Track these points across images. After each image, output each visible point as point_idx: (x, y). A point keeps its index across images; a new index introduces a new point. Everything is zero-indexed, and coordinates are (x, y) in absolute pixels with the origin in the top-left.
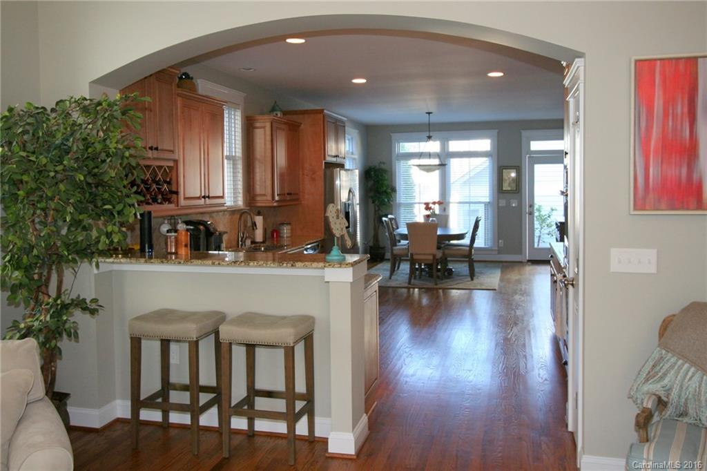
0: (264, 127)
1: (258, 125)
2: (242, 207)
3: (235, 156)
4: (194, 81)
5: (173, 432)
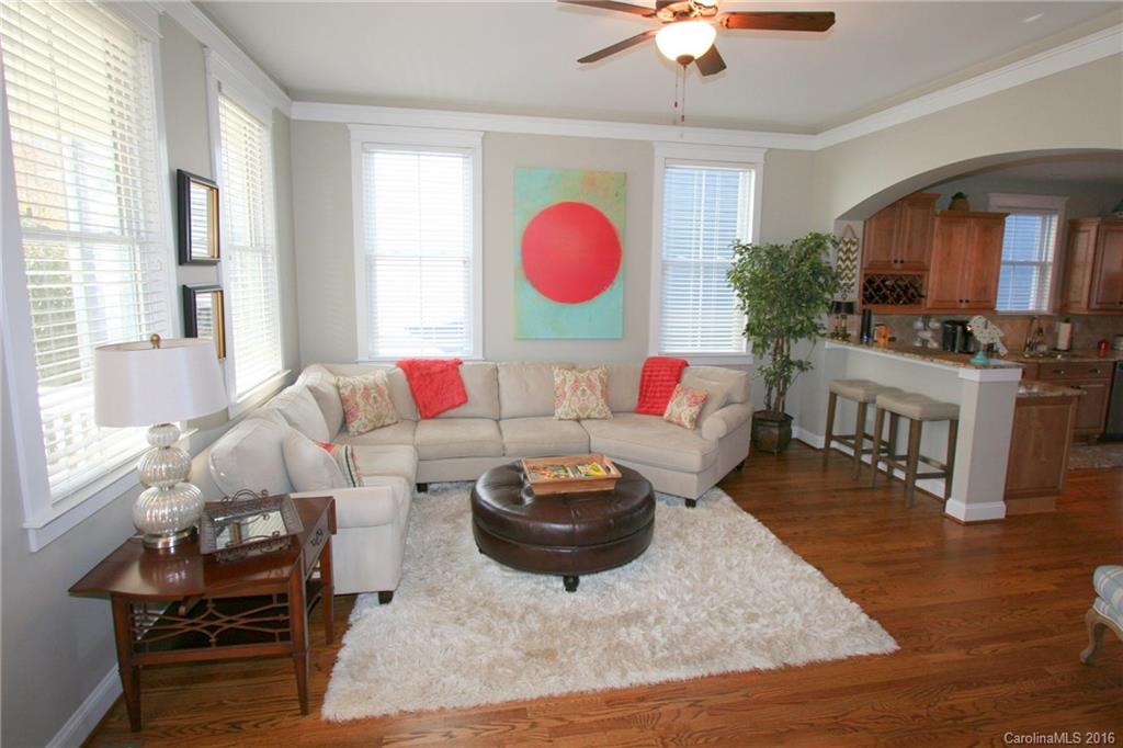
0: (1089, 231)
1: (1082, 228)
2: (1047, 313)
3: (1046, 262)
4: (968, 199)
5: (863, 467)
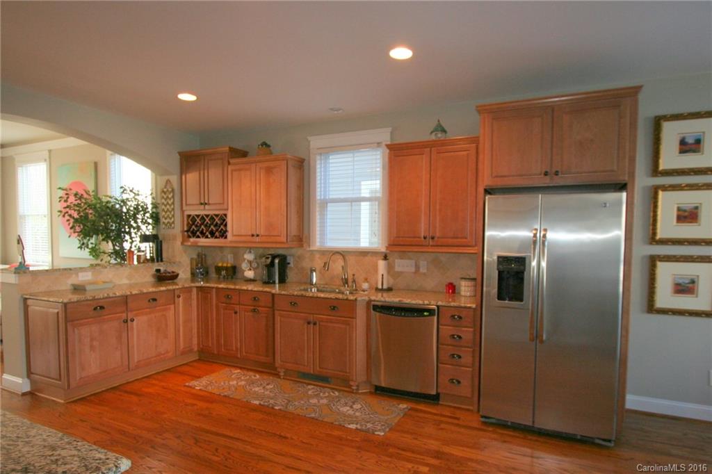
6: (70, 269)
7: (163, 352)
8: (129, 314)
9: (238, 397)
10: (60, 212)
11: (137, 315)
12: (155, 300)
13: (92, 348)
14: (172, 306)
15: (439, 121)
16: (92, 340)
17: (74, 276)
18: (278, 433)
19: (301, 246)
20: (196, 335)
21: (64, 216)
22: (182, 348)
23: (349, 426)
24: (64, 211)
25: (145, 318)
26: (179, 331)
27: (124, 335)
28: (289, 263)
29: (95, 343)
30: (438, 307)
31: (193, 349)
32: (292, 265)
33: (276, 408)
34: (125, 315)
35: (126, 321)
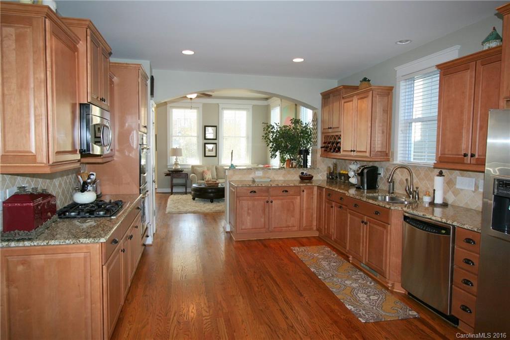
6: (251, 169)
7: (291, 226)
8: (270, 198)
9: (306, 263)
10: (263, 136)
11: (275, 199)
12: (287, 191)
13: (248, 214)
14: (299, 197)
15: (494, 29)
16: (248, 209)
17: (253, 173)
18: (301, 291)
19: (388, 160)
20: (315, 219)
21: (265, 139)
22: (304, 226)
23: (348, 306)
24: (265, 136)
25: (279, 202)
26: (303, 214)
27: (267, 210)
28: (380, 174)
29: (250, 211)
30: (454, 227)
31: (313, 228)
32: (382, 175)
33: (319, 277)
34: (267, 198)
35: (268, 202)
